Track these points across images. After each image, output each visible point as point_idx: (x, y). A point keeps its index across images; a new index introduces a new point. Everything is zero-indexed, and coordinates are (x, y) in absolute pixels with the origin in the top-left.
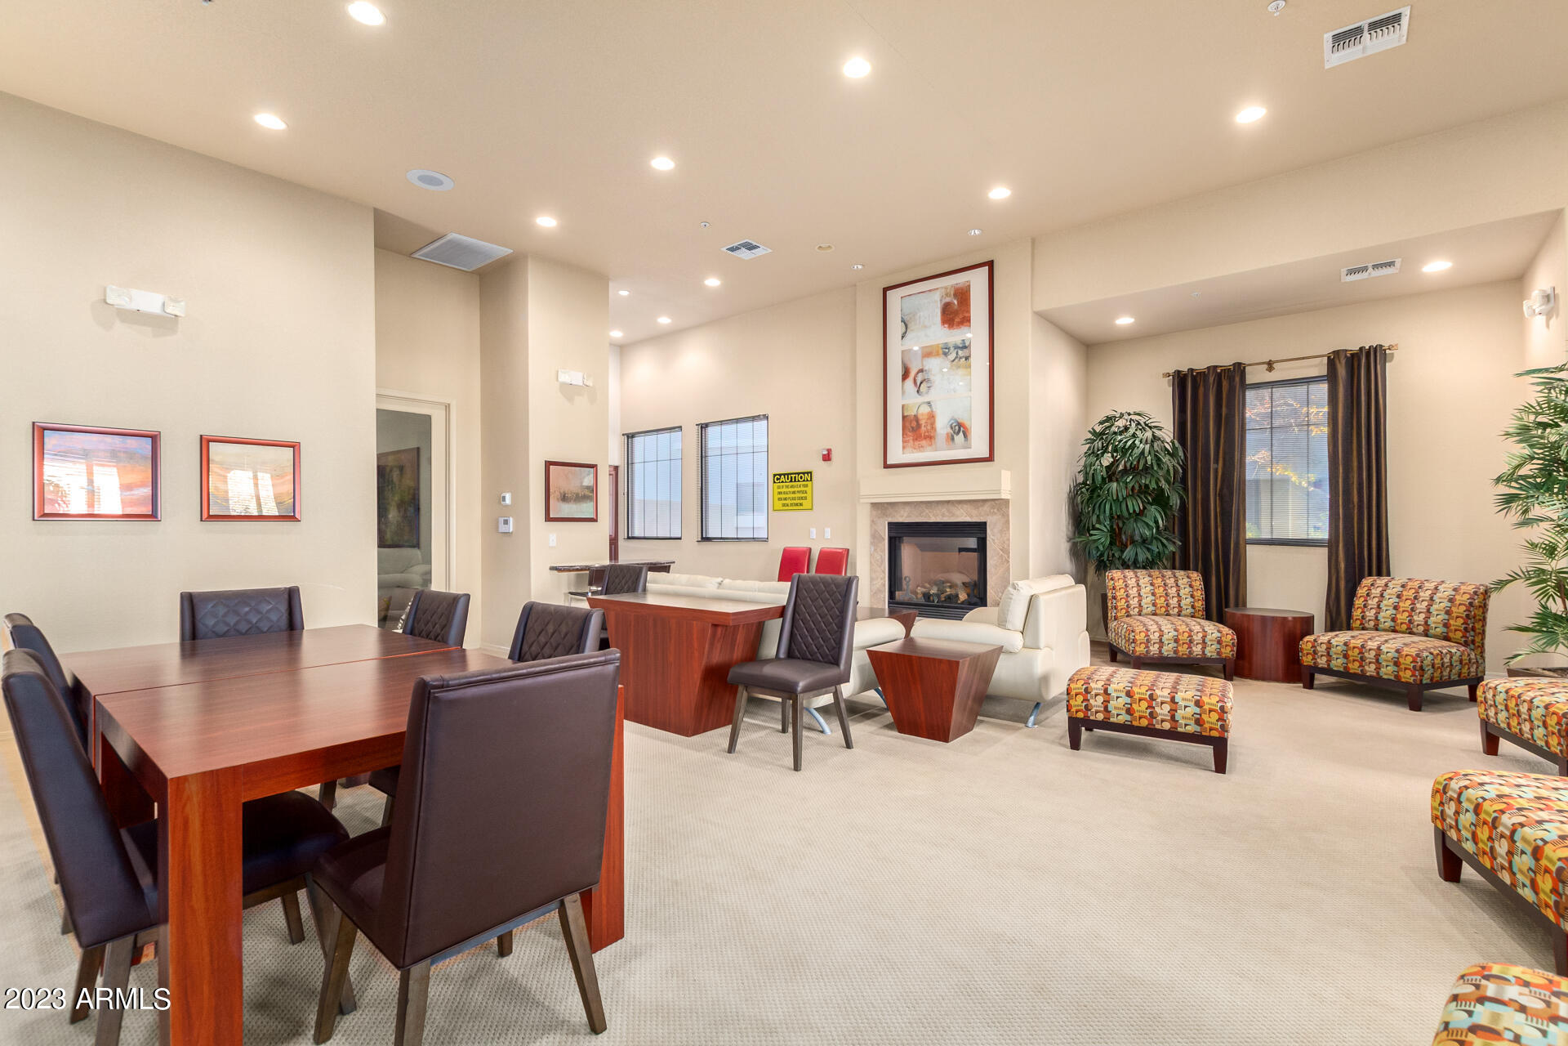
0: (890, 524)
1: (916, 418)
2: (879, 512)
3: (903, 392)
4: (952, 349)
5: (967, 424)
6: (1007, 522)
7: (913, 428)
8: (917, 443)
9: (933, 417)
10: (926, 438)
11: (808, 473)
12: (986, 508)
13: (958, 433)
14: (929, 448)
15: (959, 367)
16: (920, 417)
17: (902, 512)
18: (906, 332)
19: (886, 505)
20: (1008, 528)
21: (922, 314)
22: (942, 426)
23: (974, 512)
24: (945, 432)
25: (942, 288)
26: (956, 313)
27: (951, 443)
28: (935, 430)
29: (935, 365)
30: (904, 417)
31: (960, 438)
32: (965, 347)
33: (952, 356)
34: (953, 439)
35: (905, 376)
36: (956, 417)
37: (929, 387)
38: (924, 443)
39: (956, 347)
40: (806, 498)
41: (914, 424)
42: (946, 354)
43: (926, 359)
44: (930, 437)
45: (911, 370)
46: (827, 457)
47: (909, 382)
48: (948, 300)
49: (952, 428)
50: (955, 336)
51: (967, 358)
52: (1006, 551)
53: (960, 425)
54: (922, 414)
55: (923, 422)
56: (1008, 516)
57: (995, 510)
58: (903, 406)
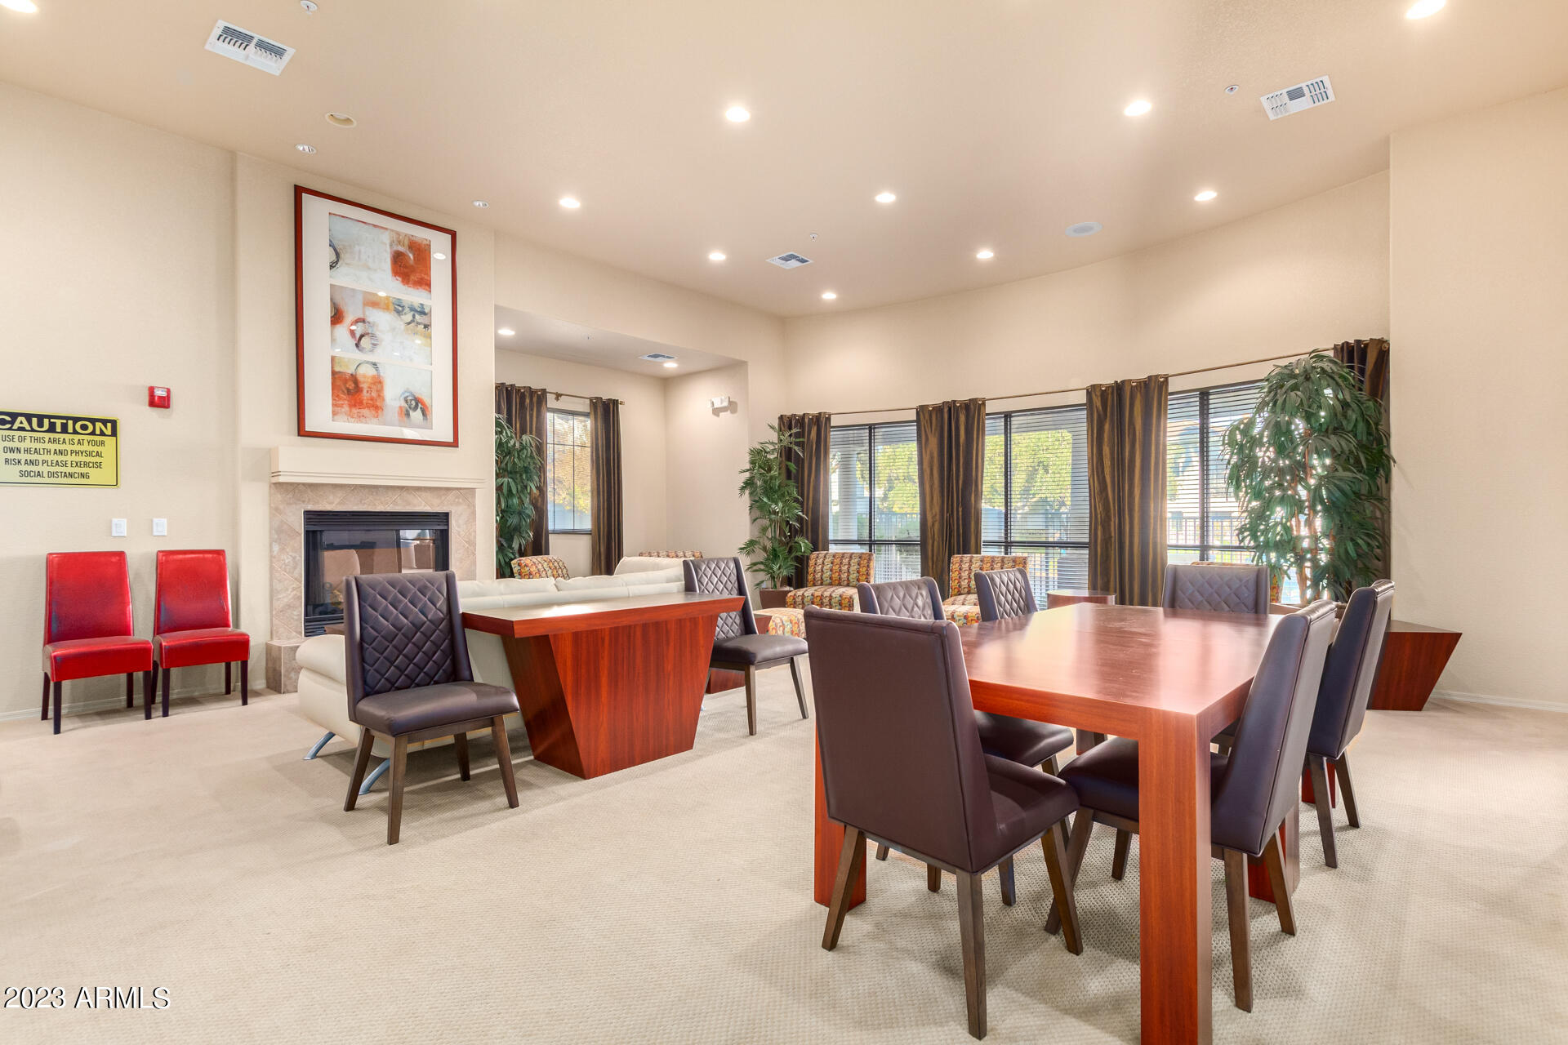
0: (307, 513)
1: (354, 379)
2: (290, 496)
3: (333, 340)
4: (407, 310)
5: (427, 400)
6: (474, 513)
7: (348, 390)
8: (355, 411)
9: (380, 382)
10: (368, 406)
11: (104, 422)
12: (451, 496)
13: (415, 408)
14: (375, 420)
15: (416, 333)
16: (360, 378)
17: (331, 497)
18: (337, 262)
19: (301, 487)
20: (474, 519)
21: (363, 249)
22: (393, 396)
23: (436, 501)
24: (399, 405)
25: (392, 231)
26: (412, 270)
27: (405, 419)
28: (383, 400)
29: (382, 320)
30: (334, 373)
31: (417, 415)
32: (423, 313)
33: (409, 318)
34: (408, 415)
35: (337, 317)
36: (412, 389)
37: (375, 345)
38: (365, 412)
39: (412, 309)
40: (99, 465)
41: (351, 385)
42: (398, 312)
43: (371, 308)
44: (376, 406)
45: (345, 314)
46: (159, 402)
47: (342, 330)
48: (401, 249)
49: (406, 401)
50: (413, 296)
51: (426, 326)
52: (472, 543)
53: (418, 401)
54: (364, 376)
55: (365, 386)
56: (474, 506)
57: (461, 500)
58: (333, 359)
